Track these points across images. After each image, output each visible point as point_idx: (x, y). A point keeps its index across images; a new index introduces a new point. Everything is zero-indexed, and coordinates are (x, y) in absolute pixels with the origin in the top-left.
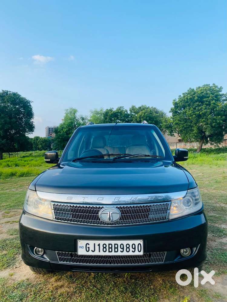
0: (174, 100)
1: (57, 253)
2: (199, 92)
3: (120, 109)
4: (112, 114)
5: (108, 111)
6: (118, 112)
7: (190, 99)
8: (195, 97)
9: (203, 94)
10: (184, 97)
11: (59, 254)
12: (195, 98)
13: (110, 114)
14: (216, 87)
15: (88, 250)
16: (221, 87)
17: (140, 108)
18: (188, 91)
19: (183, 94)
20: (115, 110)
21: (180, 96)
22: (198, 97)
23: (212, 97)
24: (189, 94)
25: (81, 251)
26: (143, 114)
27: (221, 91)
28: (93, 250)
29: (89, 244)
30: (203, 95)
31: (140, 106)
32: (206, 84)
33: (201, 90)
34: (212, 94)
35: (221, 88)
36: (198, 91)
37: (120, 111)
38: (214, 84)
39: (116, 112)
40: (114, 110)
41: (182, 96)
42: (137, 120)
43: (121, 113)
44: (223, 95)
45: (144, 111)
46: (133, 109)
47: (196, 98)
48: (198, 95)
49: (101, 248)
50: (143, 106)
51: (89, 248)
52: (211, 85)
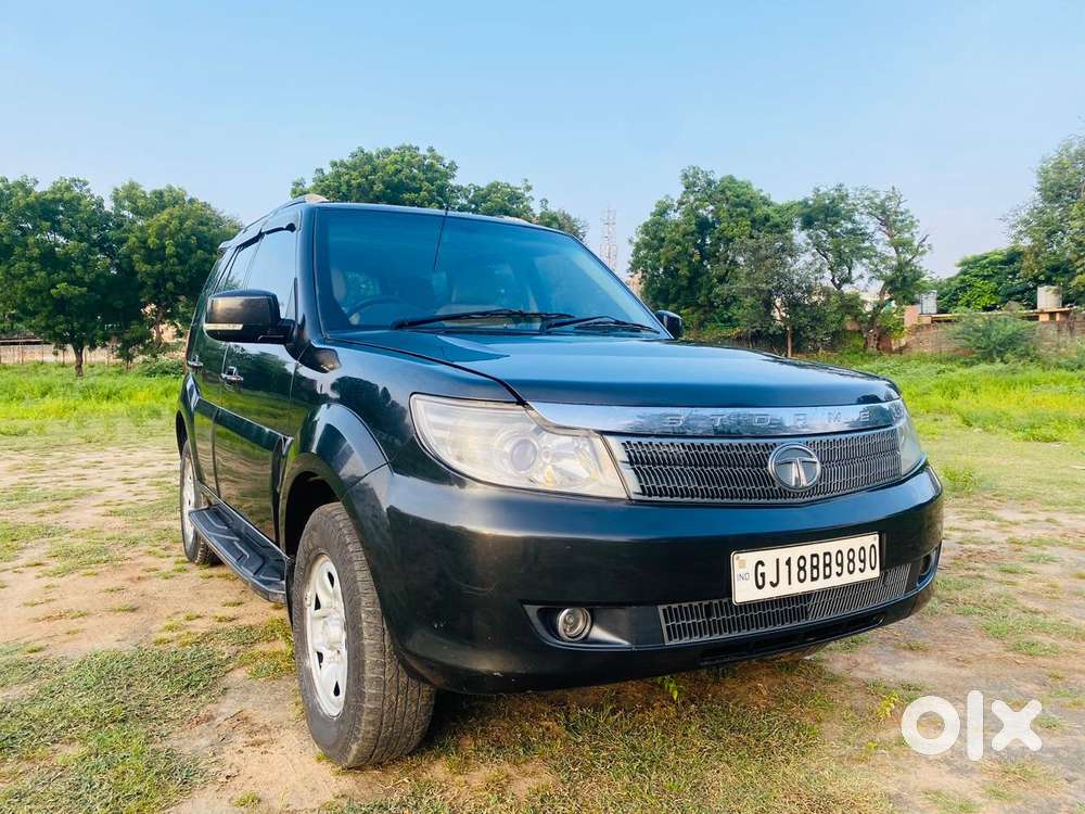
0: (298, 184)
1: (664, 610)
2: (391, 168)
3: (68, 188)
4: (29, 206)
5: (8, 188)
6: (60, 200)
7: (359, 185)
8: (374, 183)
9: (401, 176)
10: (338, 175)
11: (668, 615)
12: (375, 187)
13: (22, 202)
14: (439, 159)
15: (760, 583)
16: (453, 163)
17: (160, 194)
18: (353, 155)
19: (334, 164)
20: (43, 187)
21: (320, 171)
22: (383, 183)
23: (429, 192)
24: (354, 167)
25: (744, 591)
26: (175, 222)
27: (453, 176)
28: (775, 582)
29: (763, 564)
30: (401, 181)
31: (162, 187)
32: (407, 145)
33: (396, 162)
34: (428, 180)
35: (453, 167)
36: (386, 165)
37: (67, 196)
38: (431, 150)
39: (50, 196)
40: (38, 189)
41: (328, 170)
42: (145, 242)
43: (73, 205)
44: (460, 189)
45: (176, 211)
46: (130, 194)
47: (379, 187)
48: (386, 178)
49: (795, 569)
50: (171, 190)
51: (763, 575)
52: (423, 151)
